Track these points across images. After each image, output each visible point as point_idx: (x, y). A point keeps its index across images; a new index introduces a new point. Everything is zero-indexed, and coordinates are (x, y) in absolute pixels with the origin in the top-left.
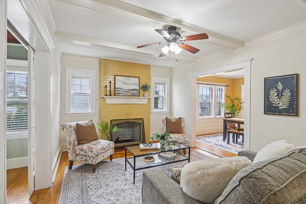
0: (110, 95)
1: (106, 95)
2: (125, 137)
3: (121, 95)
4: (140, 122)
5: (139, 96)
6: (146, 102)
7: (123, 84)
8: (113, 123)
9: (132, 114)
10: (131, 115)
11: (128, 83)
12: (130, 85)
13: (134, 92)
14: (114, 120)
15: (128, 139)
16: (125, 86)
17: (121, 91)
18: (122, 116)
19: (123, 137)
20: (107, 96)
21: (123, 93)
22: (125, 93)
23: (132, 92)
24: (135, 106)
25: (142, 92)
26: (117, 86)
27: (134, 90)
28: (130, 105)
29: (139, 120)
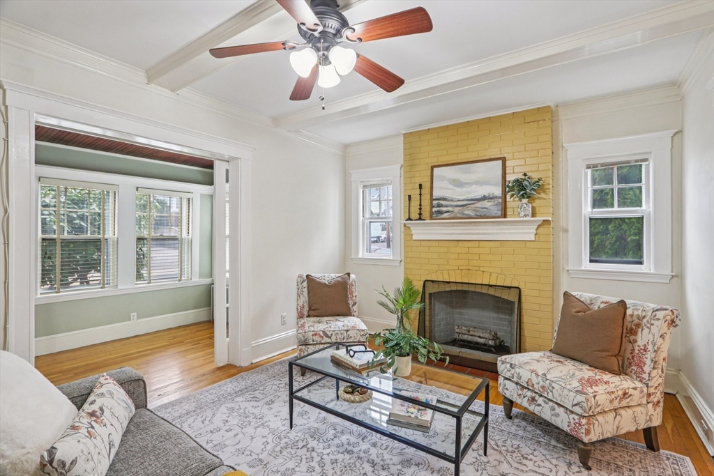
0: (420, 219)
1: (409, 219)
2: (471, 333)
3: (445, 215)
4: (512, 297)
5: (505, 216)
6: (528, 233)
7: (451, 187)
8: (431, 289)
9: (481, 269)
10: (478, 272)
11: (467, 181)
12: (474, 186)
13: (486, 204)
14: (433, 281)
15: (482, 341)
16: (459, 190)
17: (446, 206)
18: (453, 273)
19: (466, 332)
20: (412, 220)
21: (453, 212)
22: (457, 209)
23: (479, 205)
24: (491, 248)
25: (512, 202)
26: (436, 194)
27: (484, 198)
28: (476, 244)
29: (507, 291)
